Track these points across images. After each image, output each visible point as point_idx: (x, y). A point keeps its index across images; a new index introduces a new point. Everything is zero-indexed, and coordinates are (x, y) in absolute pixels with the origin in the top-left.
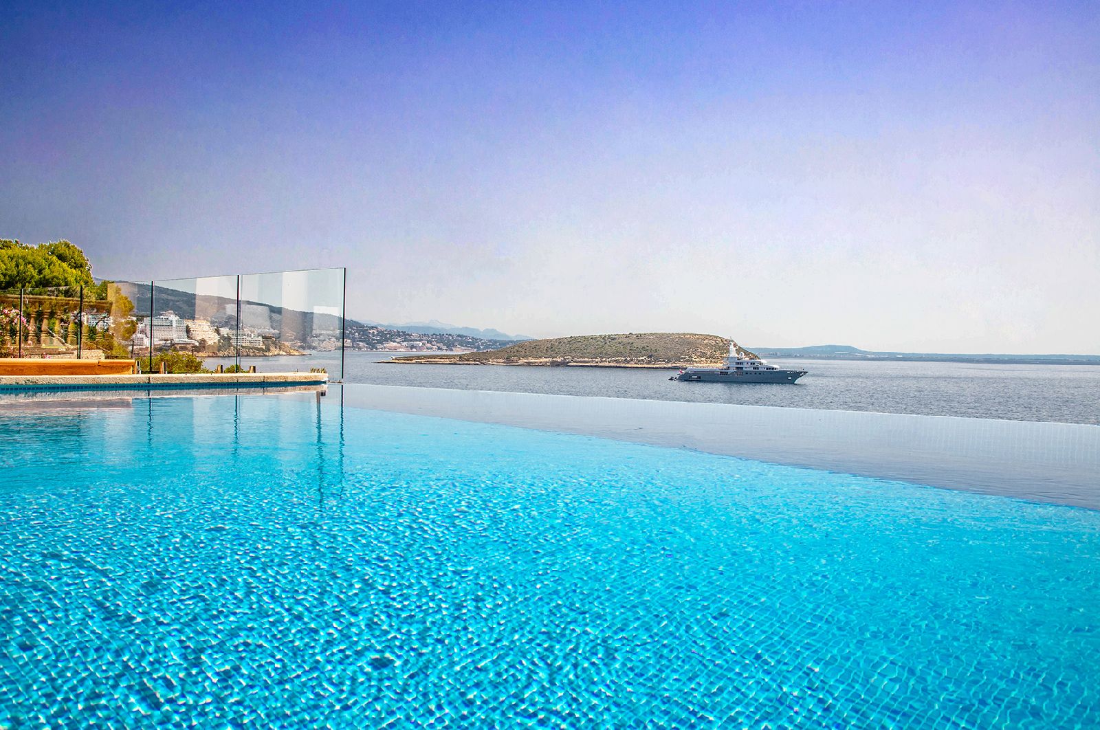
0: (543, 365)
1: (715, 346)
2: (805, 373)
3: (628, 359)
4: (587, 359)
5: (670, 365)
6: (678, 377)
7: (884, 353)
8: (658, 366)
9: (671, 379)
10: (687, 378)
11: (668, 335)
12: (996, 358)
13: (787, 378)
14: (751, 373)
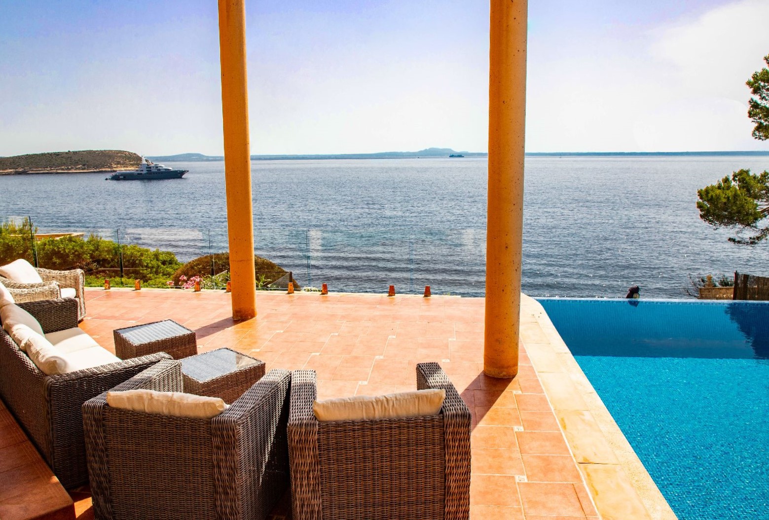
0: (9, 174)
1: (125, 157)
2: (188, 171)
3: (70, 167)
4: (40, 169)
5: (98, 170)
6: (110, 177)
7: (218, 157)
8: (90, 171)
9: (107, 179)
10: (116, 178)
11: (95, 152)
12: (268, 157)
13: (178, 175)
14: (156, 173)
